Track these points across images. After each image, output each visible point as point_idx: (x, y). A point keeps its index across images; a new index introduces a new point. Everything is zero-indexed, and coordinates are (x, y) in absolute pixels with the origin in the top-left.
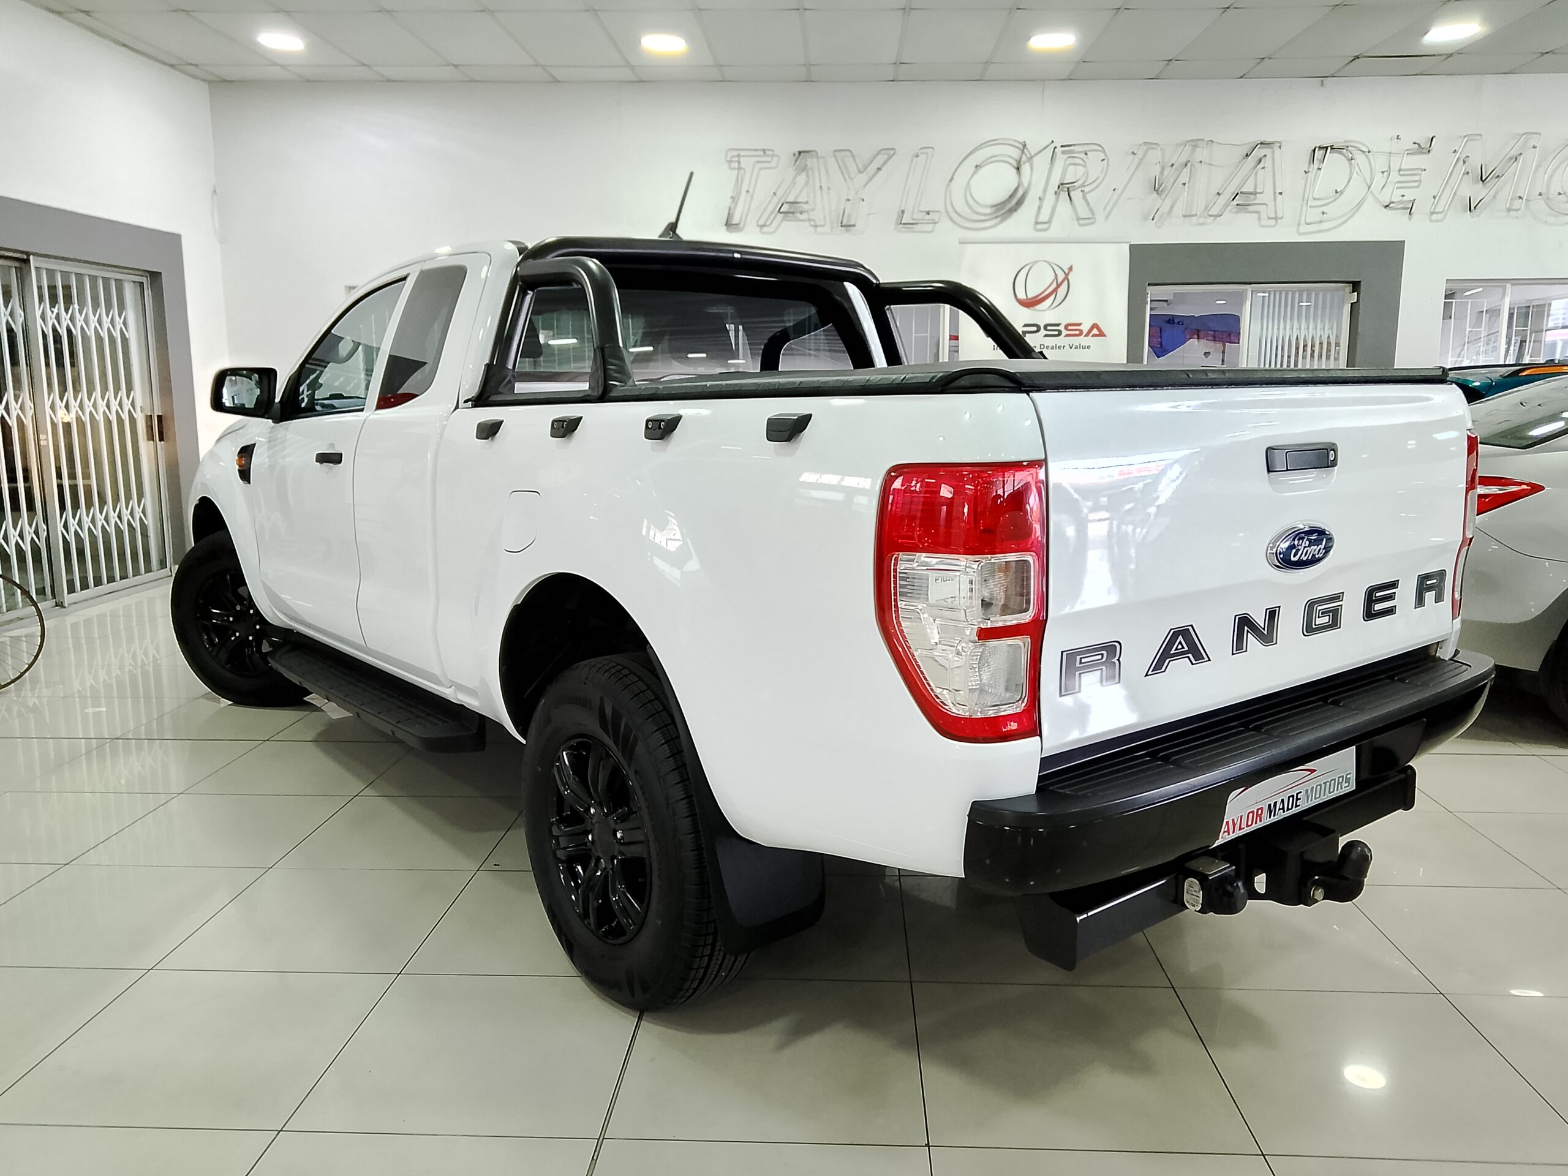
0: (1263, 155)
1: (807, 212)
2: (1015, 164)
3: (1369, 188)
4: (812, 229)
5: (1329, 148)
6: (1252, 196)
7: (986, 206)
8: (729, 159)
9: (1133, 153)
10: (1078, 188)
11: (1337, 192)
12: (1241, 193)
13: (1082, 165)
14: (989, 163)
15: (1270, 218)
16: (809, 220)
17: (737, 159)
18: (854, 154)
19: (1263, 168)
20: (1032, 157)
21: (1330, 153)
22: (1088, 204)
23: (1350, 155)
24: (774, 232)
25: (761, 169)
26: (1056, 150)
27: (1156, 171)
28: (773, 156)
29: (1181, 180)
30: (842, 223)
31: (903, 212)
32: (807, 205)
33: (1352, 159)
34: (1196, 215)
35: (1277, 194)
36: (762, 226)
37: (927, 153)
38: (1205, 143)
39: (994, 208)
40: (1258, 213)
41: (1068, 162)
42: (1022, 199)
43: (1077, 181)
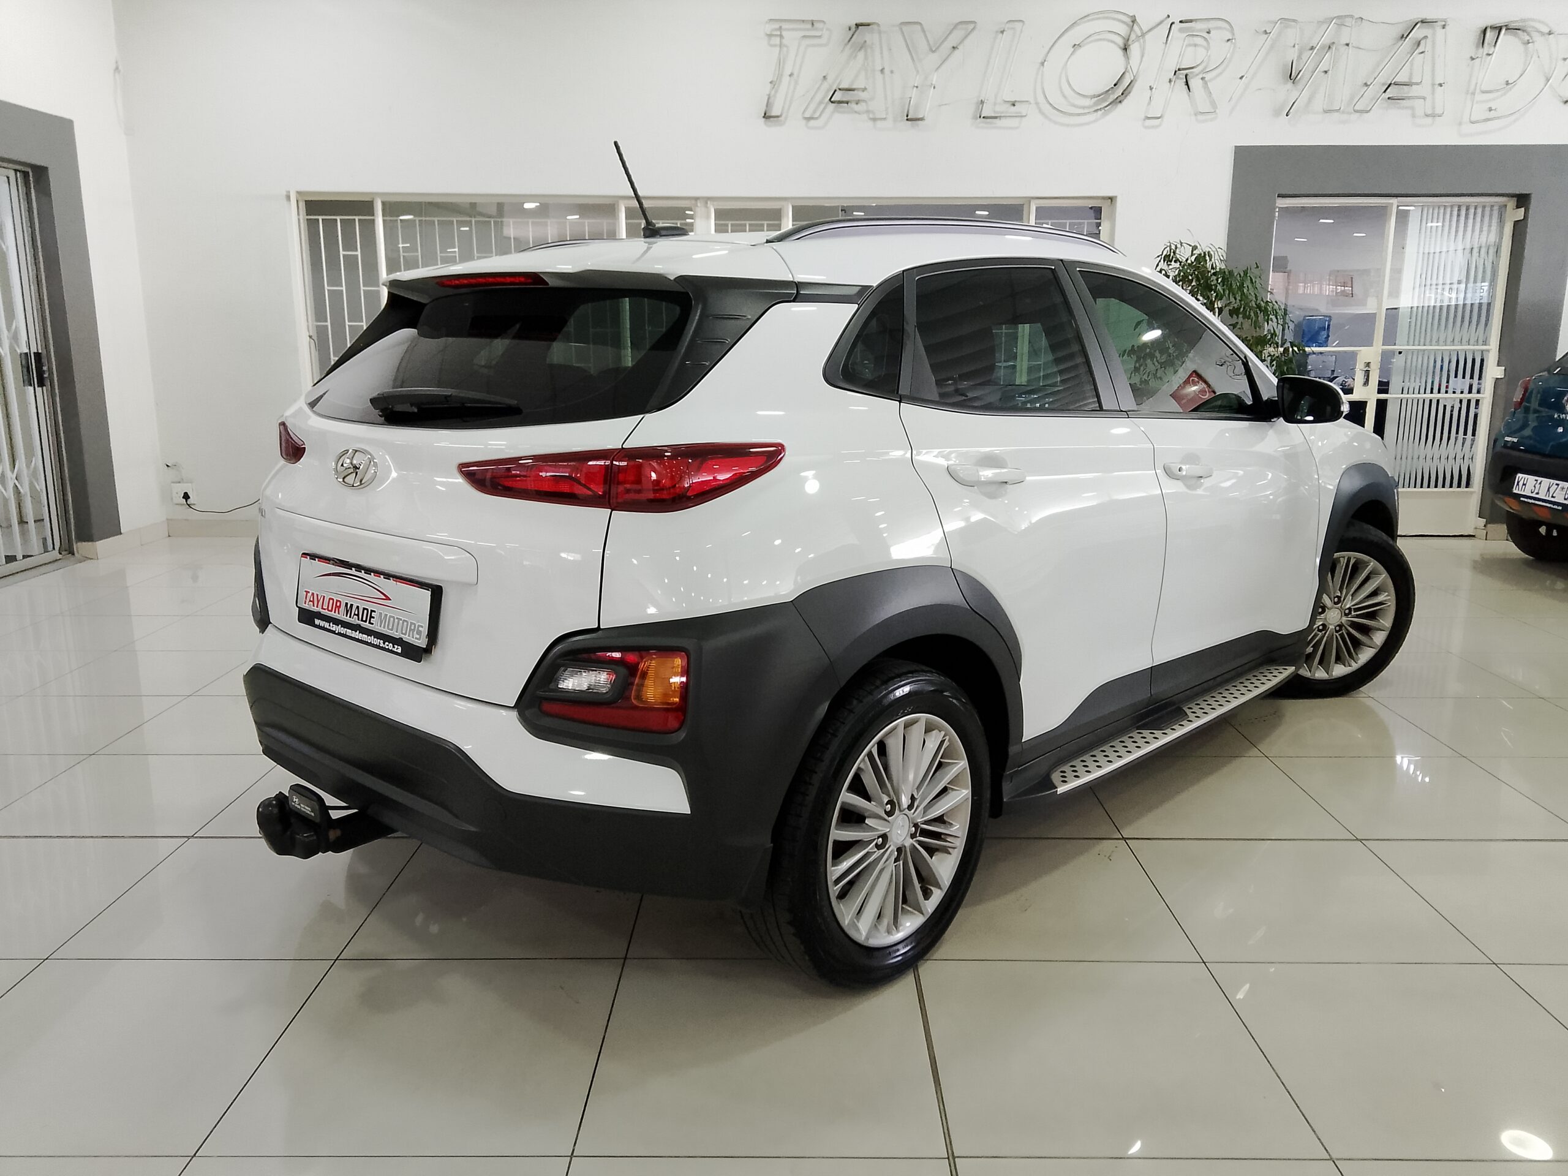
0: (1423, 36)
1: (864, 101)
2: (1120, 42)
3: (1548, 80)
4: (871, 123)
5: (1503, 31)
6: (1407, 88)
7: (1086, 97)
8: (768, 33)
9: (1265, 32)
10: (1200, 73)
11: (1507, 83)
12: (1396, 84)
13: (1202, 46)
14: (1089, 42)
15: (1427, 116)
16: (868, 112)
17: (779, 33)
18: (925, 28)
19: (1422, 53)
20: (1143, 35)
21: (1505, 34)
22: (1209, 93)
23: (1527, 38)
24: (822, 128)
25: (808, 46)
26: (1173, 25)
27: (1292, 55)
28: (822, 30)
29: (1323, 66)
30: (907, 116)
31: (982, 102)
32: (865, 92)
33: (1529, 43)
34: (1338, 111)
35: (1436, 86)
36: (809, 119)
37: (1013, 28)
38: (1354, 21)
39: (1096, 99)
40: (1412, 108)
41: (1185, 43)
42: (1132, 85)
43: (1198, 65)
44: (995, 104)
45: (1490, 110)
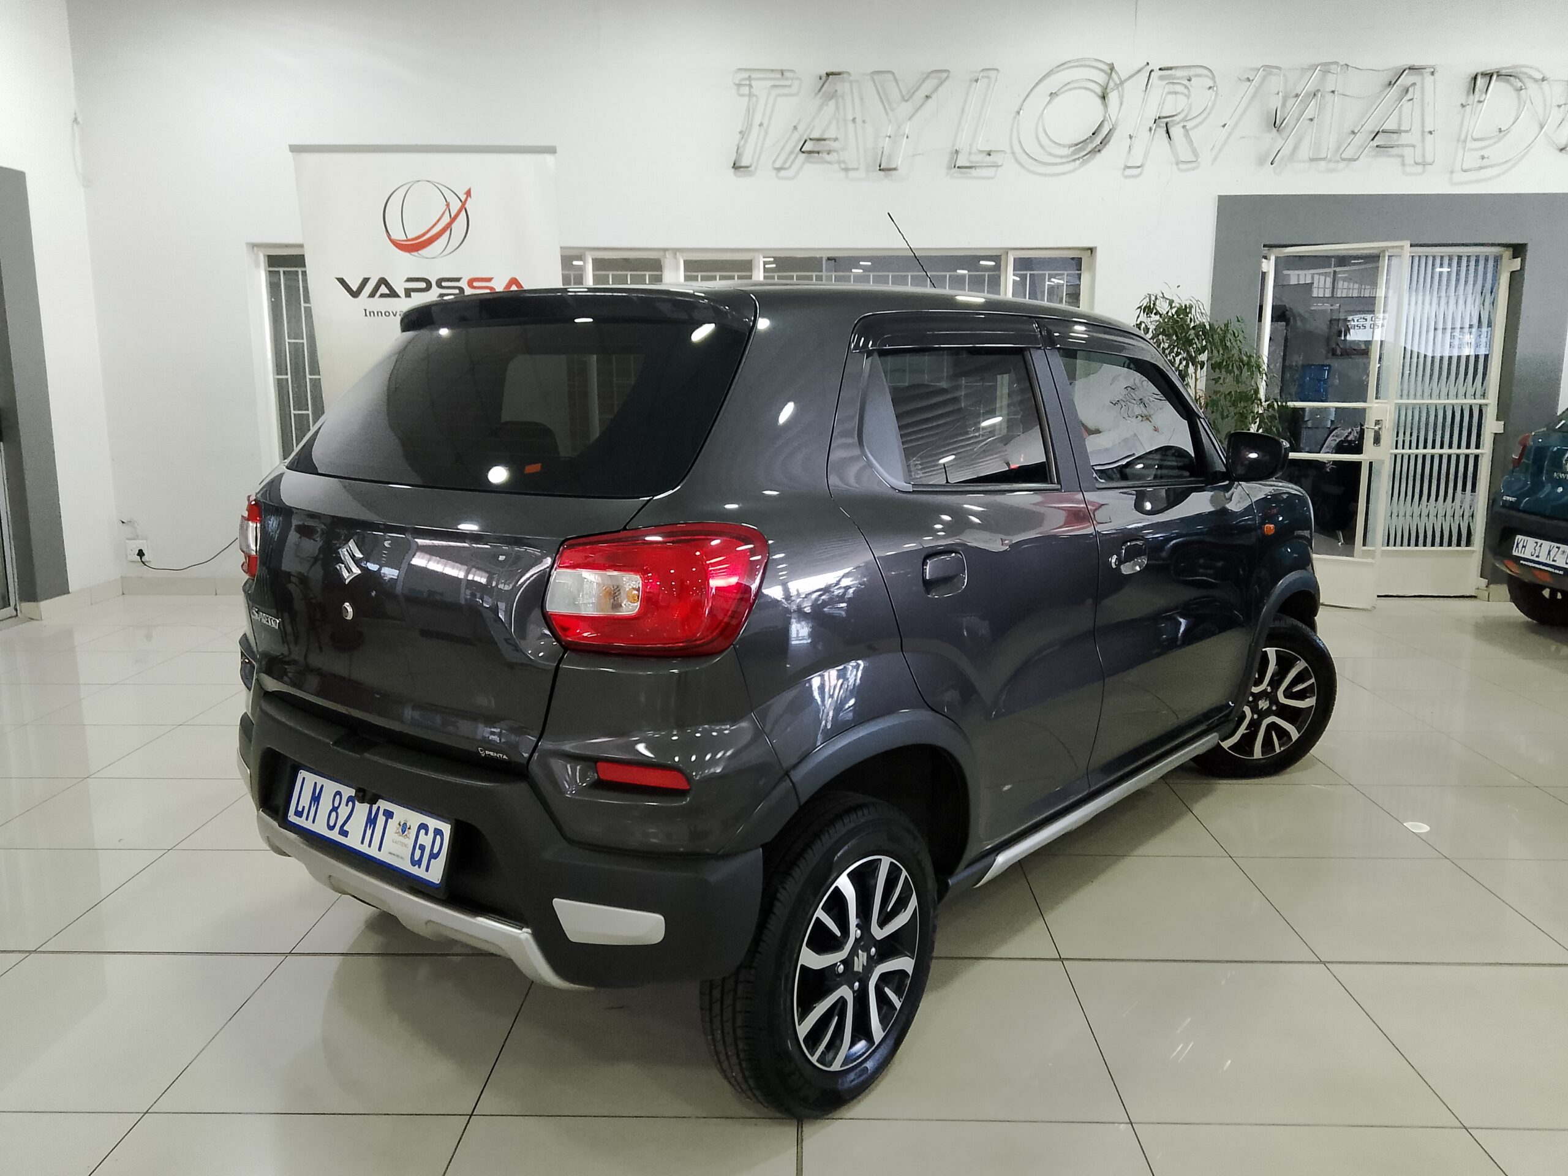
0: (1409, 84)
1: (835, 151)
2: (1099, 90)
3: (1542, 127)
4: (842, 174)
5: (1494, 77)
6: (1395, 136)
7: (1064, 146)
8: (737, 82)
9: (1248, 80)
10: (1179, 123)
11: (1500, 131)
12: (1384, 132)
13: (1182, 93)
14: (1066, 91)
15: (1417, 164)
16: (839, 162)
17: (748, 83)
18: (897, 77)
19: (1411, 100)
20: (1122, 83)
21: (1496, 81)
22: (1190, 141)
23: (1519, 84)
24: (793, 178)
25: (778, 96)
26: (1152, 73)
27: (1275, 102)
28: (792, 79)
29: (1308, 114)
30: (880, 166)
31: (957, 152)
32: (837, 142)
33: (1521, 89)
34: (1324, 159)
35: (1426, 133)
36: (779, 169)
37: (988, 77)
38: (1339, 69)
39: (1074, 148)
40: (1402, 156)
41: (1166, 90)
42: (1109, 135)
43: (1179, 113)
44: (970, 153)
45: (1483, 158)
